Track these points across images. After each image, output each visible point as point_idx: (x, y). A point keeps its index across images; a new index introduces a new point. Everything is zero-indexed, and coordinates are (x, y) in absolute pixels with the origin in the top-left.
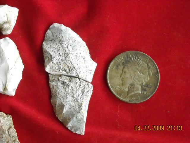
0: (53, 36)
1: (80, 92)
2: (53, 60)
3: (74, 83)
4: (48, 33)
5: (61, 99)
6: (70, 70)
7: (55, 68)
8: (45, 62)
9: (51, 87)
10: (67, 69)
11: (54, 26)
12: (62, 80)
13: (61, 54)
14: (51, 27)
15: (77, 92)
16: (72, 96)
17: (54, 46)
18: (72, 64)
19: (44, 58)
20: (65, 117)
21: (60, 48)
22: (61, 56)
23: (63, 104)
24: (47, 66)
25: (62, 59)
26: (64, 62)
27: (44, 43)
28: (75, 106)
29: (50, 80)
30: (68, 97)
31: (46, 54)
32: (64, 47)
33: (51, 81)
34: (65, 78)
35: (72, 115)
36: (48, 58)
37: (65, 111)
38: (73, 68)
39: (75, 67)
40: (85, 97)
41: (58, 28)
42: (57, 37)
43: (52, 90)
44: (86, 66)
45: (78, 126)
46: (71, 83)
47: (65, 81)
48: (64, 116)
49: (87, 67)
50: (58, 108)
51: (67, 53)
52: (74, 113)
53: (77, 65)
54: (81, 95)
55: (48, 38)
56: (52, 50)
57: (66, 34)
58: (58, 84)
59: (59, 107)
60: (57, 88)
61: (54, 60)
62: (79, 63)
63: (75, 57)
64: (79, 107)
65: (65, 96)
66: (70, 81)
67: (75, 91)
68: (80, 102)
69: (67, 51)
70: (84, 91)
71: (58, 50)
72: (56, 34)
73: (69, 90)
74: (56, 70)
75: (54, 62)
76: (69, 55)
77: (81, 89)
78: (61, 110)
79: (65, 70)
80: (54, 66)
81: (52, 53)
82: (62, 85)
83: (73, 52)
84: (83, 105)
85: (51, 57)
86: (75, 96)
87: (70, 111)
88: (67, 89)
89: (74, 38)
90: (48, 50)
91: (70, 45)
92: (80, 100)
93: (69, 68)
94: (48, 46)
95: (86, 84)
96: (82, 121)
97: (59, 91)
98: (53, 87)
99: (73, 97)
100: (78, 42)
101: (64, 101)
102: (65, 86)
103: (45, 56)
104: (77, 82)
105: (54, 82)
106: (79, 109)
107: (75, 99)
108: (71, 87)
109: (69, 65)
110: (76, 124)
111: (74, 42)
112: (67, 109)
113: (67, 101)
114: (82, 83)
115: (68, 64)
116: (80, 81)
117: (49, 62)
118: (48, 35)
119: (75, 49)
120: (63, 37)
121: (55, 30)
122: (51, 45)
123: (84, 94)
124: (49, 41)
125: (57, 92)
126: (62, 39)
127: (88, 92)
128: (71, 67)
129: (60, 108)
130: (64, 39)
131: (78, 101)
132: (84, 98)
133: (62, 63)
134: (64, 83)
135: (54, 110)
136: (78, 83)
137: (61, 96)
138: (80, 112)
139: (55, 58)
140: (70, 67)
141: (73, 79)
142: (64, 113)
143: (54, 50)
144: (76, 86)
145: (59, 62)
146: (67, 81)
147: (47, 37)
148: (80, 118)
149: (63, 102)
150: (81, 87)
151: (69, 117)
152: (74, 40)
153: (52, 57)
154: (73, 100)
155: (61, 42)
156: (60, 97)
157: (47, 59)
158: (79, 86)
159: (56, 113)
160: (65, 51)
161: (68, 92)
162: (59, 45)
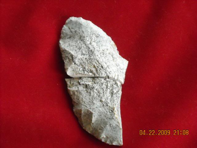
0: (71, 32)
1: (108, 94)
2: (74, 60)
3: (99, 84)
4: (64, 30)
5: (87, 106)
6: (97, 71)
7: (78, 70)
8: (65, 64)
9: (72, 93)
10: (94, 70)
11: (71, 20)
12: (83, 83)
13: (84, 52)
14: (67, 21)
15: (105, 94)
16: (99, 100)
17: (74, 44)
18: (99, 64)
19: (63, 59)
20: (95, 127)
21: (82, 46)
22: (84, 54)
23: (91, 112)
24: (68, 68)
25: (86, 58)
26: (89, 61)
27: (61, 42)
28: (105, 112)
29: (68, 86)
30: (94, 102)
31: (65, 54)
32: (87, 44)
33: (70, 87)
34: (86, 80)
35: (103, 123)
36: (69, 58)
37: (94, 119)
38: (101, 68)
39: (103, 67)
40: (115, 98)
41: (76, 23)
42: (77, 33)
43: (72, 97)
44: (116, 64)
45: (114, 136)
46: (96, 85)
47: (87, 83)
48: (93, 126)
49: (118, 65)
50: (85, 118)
51: (91, 51)
52: (106, 120)
53: (105, 64)
54: (110, 98)
55: (65, 35)
56: (73, 48)
57: (87, 27)
58: (80, 88)
59: (85, 116)
60: (79, 93)
61: (76, 61)
62: (107, 61)
63: (102, 55)
64: (111, 112)
65: (91, 102)
66: (93, 83)
67: (102, 93)
68: (110, 106)
69: (91, 48)
70: (113, 91)
71: (80, 49)
72: (74, 29)
73: (94, 93)
74: (80, 73)
75: (76, 63)
76: (95, 53)
77: (109, 90)
78: (88, 120)
79: (91, 72)
80: (77, 68)
81: (73, 53)
82: (85, 89)
83: (98, 49)
84: (116, 109)
85: (72, 57)
86: (103, 100)
87: (100, 119)
88: (92, 93)
89: (97, 33)
90: (67, 49)
91: (93, 40)
92: (110, 103)
93: (96, 69)
94: (67, 44)
95: (114, 83)
96: (118, 129)
97: (83, 96)
98: (74, 93)
99: (101, 101)
100: (102, 36)
101: (90, 108)
102: (89, 90)
103: (63, 56)
104: (102, 82)
105: (74, 88)
106: (111, 115)
107: (103, 103)
108: (96, 90)
109: (96, 65)
110: (111, 133)
111: (97, 37)
112: (96, 117)
113: (95, 107)
114: (108, 82)
115: (94, 63)
116: (105, 81)
117: (71, 64)
118: (64, 31)
119: (100, 45)
120: (84, 32)
121: (73, 24)
122: (70, 43)
123: (114, 95)
124: (67, 39)
125: (80, 99)
126: (84, 35)
127: (118, 93)
128: (98, 67)
129: (87, 118)
130: (85, 34)
131: (108, 105)
132: (115, 100)
133: (87, 63)
134: (86, 86)
135: (79, 122)
136: (105, 84)
137: (86, 103)
138: (113, 118)
139: (77, 58)
140: (96, 67)
141: (97, 80)
142: (93, 122)
143: (75, 49)
144: (102, 87)
145: (82, 62)
146: (90, 83)
147: (63, 34)
148: (114, 125)
149: (90, 110)
150: (108, 87)
151: (101, 127)
152: (97, 35)
153: (74, 57)
154: (102, 105)
155: (82, 38)
156: (84, 104)
157: (67, 60)
158: (106, 87)
159: (82, 124)
160: (89, 48)
161: (94, 96)
162: (80, 42)
